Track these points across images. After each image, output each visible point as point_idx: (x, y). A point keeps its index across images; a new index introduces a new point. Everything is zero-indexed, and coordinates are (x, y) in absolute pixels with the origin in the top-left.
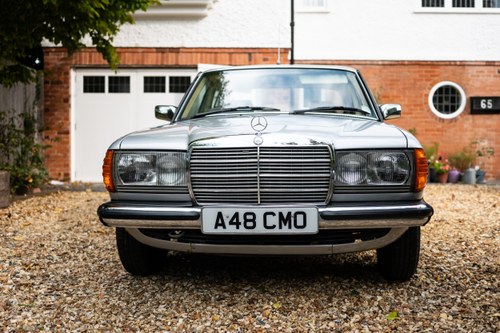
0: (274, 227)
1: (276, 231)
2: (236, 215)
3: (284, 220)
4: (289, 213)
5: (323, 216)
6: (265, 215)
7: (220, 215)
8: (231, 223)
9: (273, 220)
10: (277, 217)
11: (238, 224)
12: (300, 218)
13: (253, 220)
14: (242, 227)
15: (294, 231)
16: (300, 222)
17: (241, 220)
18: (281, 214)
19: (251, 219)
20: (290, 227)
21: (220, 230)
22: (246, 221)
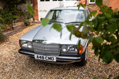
0: (47, 59)
1: (48, 60)
2: (40, 56)
3: (49, 58)
4: (50, 57)
5: (57, 58)
6: (46, 57)
7: (37, 56)
8: (40, 58)
9: (47, 58)
10: (48, 58)
11: (41, 58)
12: (52, 58)
13: (44, 58)
14: (42, 59)
15: (51, 61)
16: (53, 59)
17: (41, 57)
18: (49, 57)
19: (43, 58)
20: (51, 60)
21: (38, 59)
22: (42, 58)
